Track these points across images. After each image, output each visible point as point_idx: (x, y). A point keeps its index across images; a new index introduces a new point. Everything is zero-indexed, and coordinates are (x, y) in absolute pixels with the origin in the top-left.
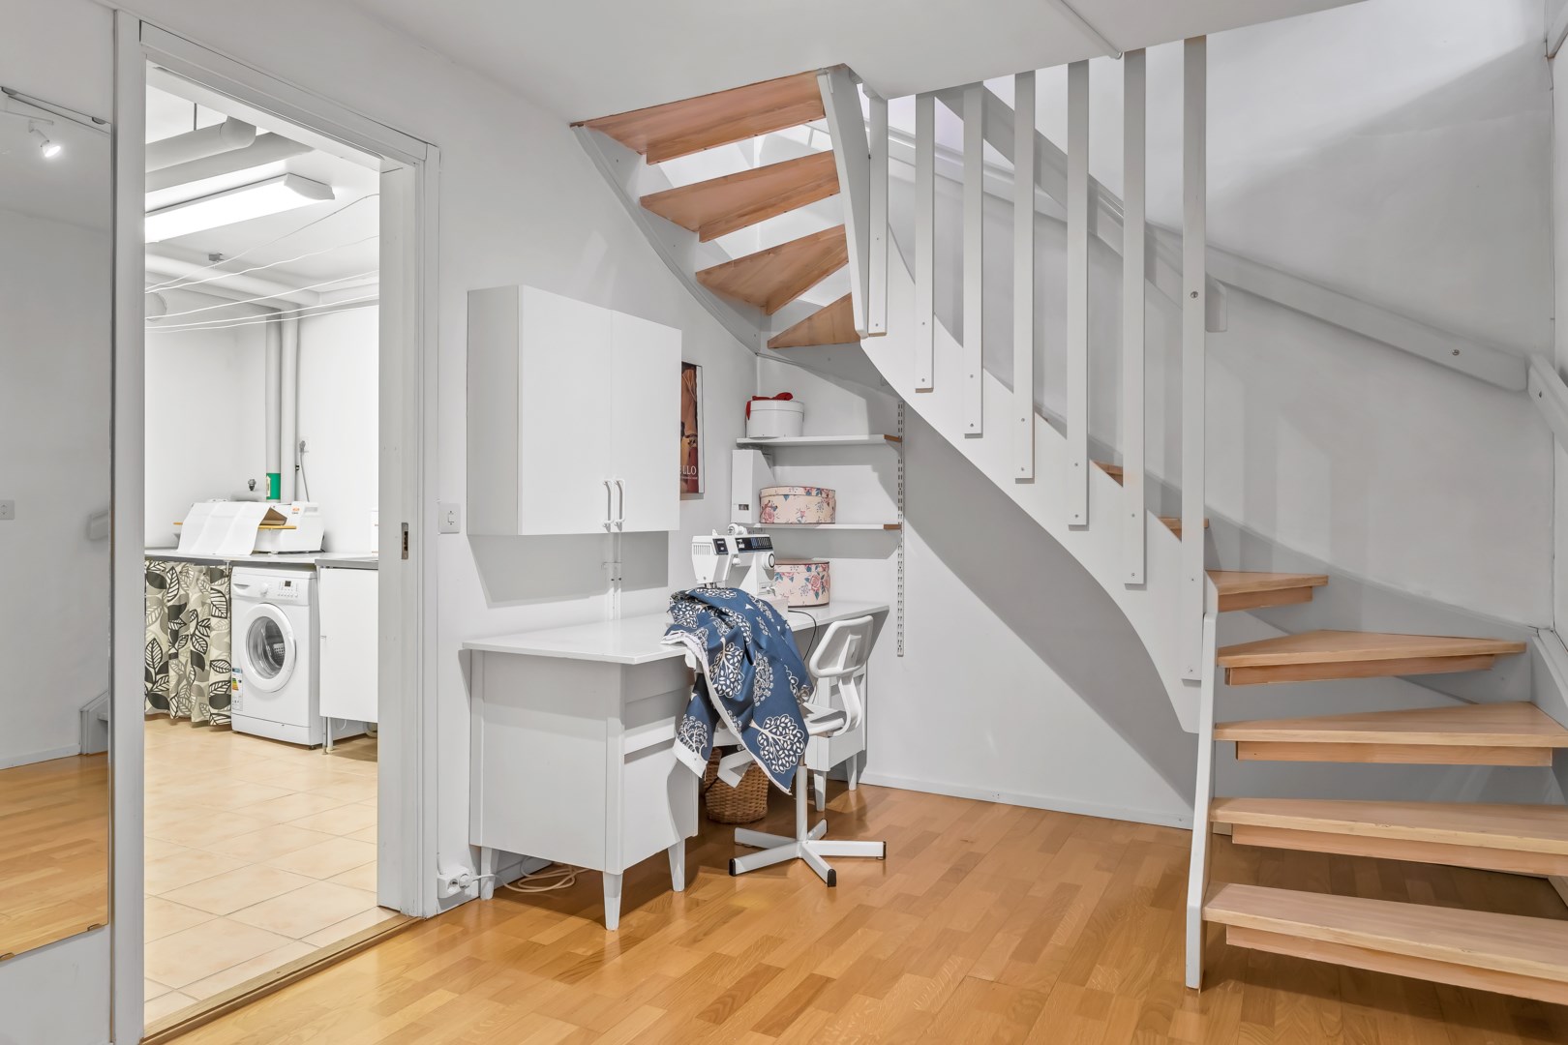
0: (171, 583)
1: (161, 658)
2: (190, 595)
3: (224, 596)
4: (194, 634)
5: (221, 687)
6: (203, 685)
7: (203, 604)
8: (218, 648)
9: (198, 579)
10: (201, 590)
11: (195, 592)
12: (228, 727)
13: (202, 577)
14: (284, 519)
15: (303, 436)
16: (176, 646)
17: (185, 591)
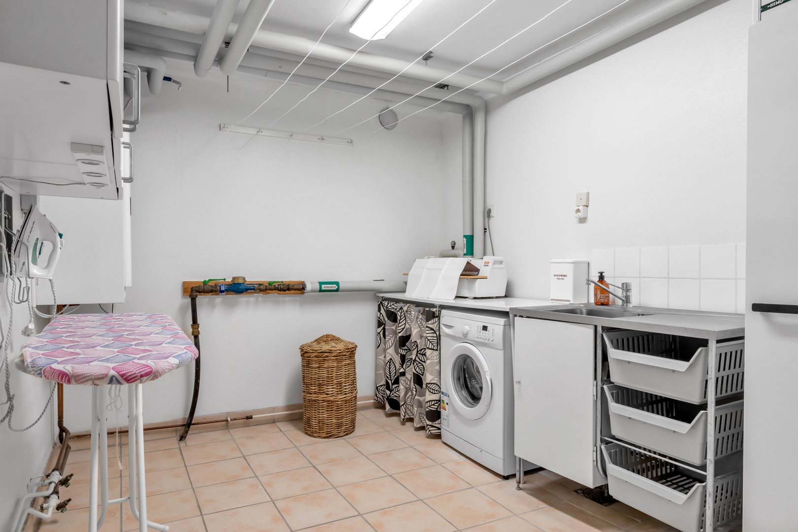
0: (401, 319)
1: (395, 373)
2: (413, 329)
3: (435, 333)
4: (415, 360)
5: (433, 405)
6: (421, 399)
7: (421, 337)
8: (431, 374)
9: (417, 318)
10: (419, 326)
11: (416, 328)
12: (438, 436)
13: (420, 317)
14: (478, 270)
15: (489, 204)
16: (404, 367)
17: (410, 325)
